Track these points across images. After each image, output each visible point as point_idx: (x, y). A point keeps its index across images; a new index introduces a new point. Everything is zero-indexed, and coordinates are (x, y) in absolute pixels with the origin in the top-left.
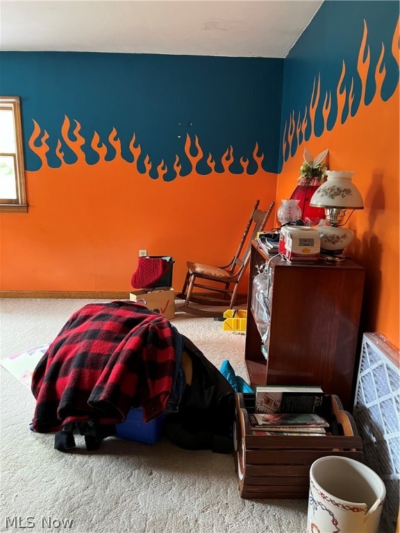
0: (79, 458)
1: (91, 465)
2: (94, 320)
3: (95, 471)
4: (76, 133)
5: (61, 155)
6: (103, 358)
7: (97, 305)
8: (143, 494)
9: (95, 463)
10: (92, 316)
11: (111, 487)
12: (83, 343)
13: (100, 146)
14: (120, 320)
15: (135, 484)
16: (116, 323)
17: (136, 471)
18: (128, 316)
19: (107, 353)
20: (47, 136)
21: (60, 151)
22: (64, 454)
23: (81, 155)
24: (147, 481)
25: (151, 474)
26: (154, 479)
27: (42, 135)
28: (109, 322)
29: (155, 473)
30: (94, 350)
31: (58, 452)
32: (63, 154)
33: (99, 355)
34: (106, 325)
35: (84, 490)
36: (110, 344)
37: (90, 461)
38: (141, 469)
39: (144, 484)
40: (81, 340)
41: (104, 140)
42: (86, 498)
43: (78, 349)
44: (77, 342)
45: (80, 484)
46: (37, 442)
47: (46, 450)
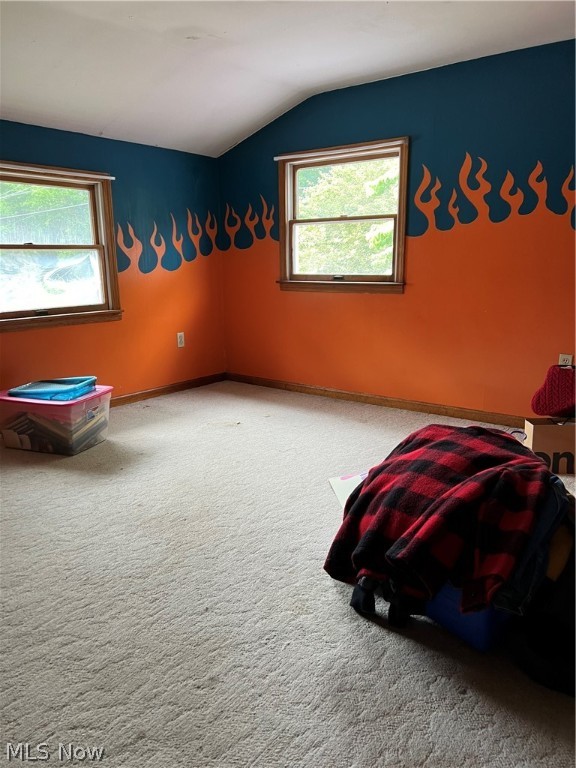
0: (375, 629)
1: (387, 645)
2: (431, 447)
3: (388, 654)
4: (479, 177)
5: (454, 212)
6: (424, 502)
7: (445, 427)
8: (440, 714)
9: (392, 644)
10: (432, 441)
11: (401, 683)
12: (405, 475)
13: (513, 192)
14: (470, 454)
15: (434, 695)
16: (462, 458)
17: (443, 680)
18: (484, 452)
19: (430, 496)
20: (438, 185)
21: (454, 206)
22: (360, 617)
23: (483, 209)
24: (453, 699)
25: (464, 692)
26: (465, 702)
27: (432, 184)
28: (450, 454)
29: (470, 693)
30: (416, 488)
31: (353, 611)
32: (458, 209)
33: (420, 497)
34: (445, 458)
35: (365, 672)
36: (440, 486)
37: (387, 638)
38: (452, 680)
39: (447, 701)
40: (404, 471)
41: (521, 183)
42: (363, 683)
43: (396, 483)
44: (399, 473)
45: (363, 662)
46: (335, 590)
47: (340, 604)
